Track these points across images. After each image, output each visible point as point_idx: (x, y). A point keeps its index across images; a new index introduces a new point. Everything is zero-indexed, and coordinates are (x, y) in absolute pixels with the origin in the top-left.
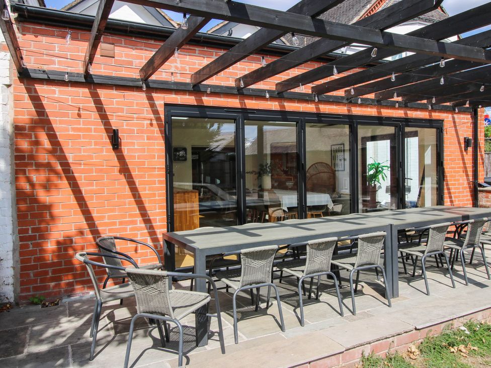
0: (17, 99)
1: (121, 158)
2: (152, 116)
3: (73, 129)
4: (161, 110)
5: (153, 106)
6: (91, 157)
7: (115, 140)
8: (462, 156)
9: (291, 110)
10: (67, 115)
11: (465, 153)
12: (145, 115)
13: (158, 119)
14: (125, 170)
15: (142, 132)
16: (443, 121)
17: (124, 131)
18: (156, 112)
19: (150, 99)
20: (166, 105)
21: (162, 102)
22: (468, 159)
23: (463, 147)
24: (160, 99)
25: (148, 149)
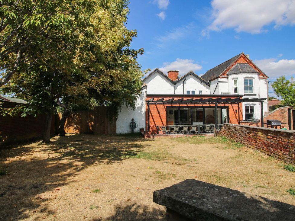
0: (146, 107)
1: (159, 115)
3: (153, 111)
4: (166, 107)
5: (164, 106)
6: (155, 114)
7: (159, 112)
8: (235, 115)
10: (152, 109)
12: (163, 108)
13: (165, 109)
14: (160, 117)
15: (163, 111)
16: (229, 106)
18: (165, 107)
19: (164, 105)
20: (166, 106)
22: (237, 115)
23: (235, 112)
24: (165, 106)
25: (163, 113)
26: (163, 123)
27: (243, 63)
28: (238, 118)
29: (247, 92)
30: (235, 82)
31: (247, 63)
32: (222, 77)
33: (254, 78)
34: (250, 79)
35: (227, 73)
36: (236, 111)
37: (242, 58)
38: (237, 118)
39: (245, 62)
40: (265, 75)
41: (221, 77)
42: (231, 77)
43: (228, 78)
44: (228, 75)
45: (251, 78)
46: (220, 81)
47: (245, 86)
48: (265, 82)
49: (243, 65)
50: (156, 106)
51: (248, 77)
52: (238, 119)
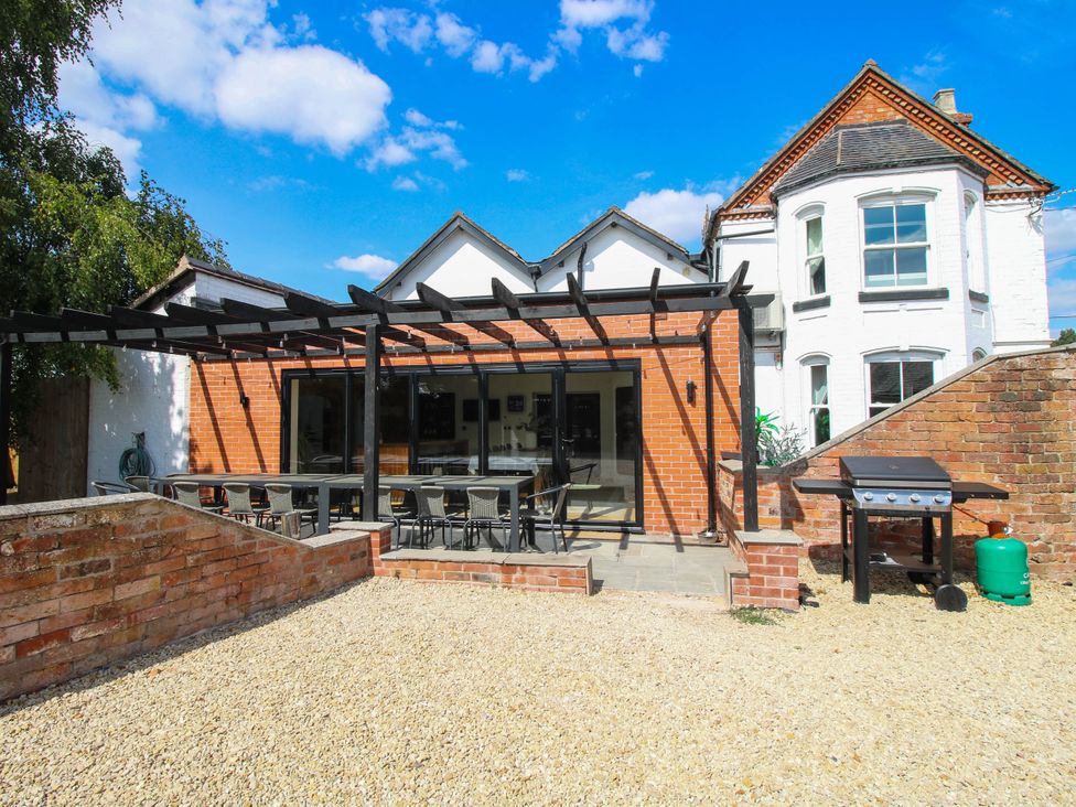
0: (193, 374)
1: (248, 415)
2: (271, 380)
3: (222, 394)
4: (278, 374)
5: (272, 372)
6: (230, 414)
7: (245, 402)
8: (683, 415)
9: (396, 364)
10: (218, 384)
11: (688, 406)
12: (267, 380)
13: (276, 382)
14: (250, 424)
15: (263, 393)
16: (639, 359)
17: (252, 393)
18: (274, 377)
19: (271, 366)
20: (283, 371)
21: (280, 368)
22: (697, 415)
23: (684, 396)
24: (278, 366)
25: (267, 408)
26: (261, 461)
27: (870, 125)
28: (701, 436)
29: (891, 283)
30: (814, 227)
31: (899, 117)
32: (739, 211)
33: (932, 195)
34: (906, 202)
35: (771, 189)
36: (691, 388)
37: (869, 98)
38: (693, 439)
39: (891, 112)
40: (1025, 175)
41: (734, 211)
42: (789, 205)
43: (773, 214)
44: (774, 200)
45: (906, 193)
46: (728, 237)
47: (873, 246)
48: (1030, 216)
49: (873, 131)
50: (235, 368)
51: (890, 195)
52: (703, 445)
